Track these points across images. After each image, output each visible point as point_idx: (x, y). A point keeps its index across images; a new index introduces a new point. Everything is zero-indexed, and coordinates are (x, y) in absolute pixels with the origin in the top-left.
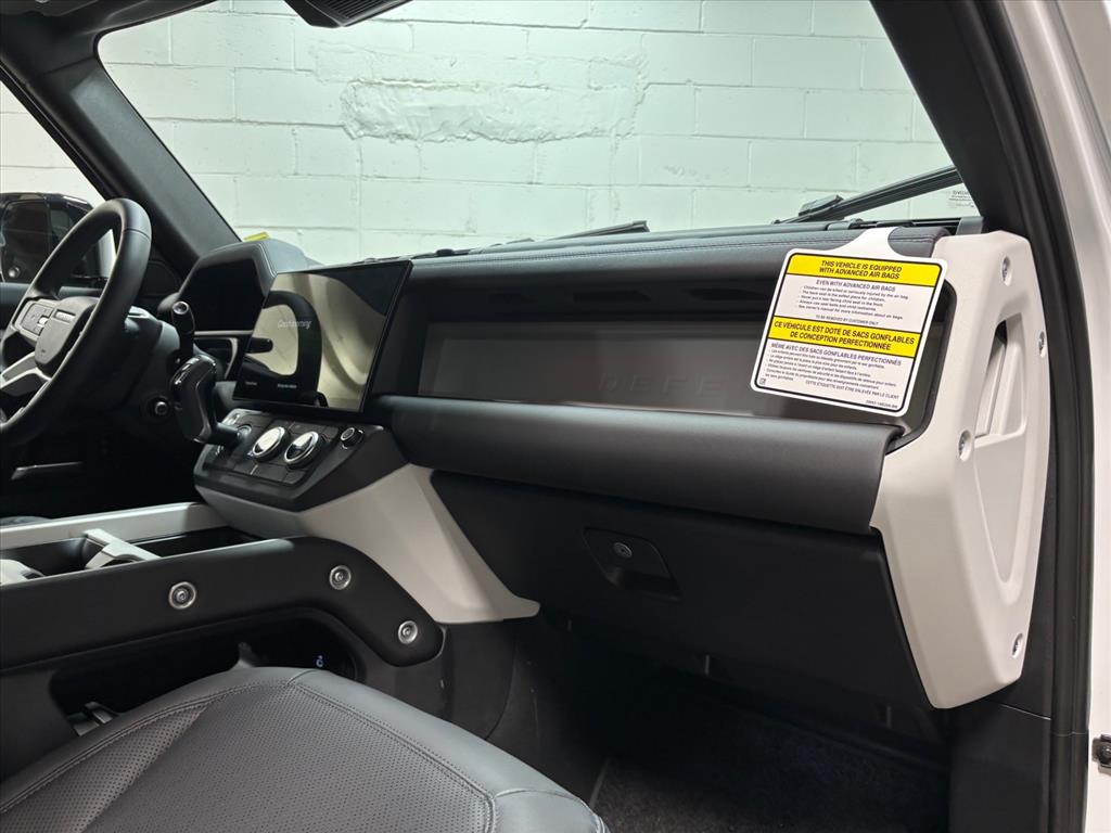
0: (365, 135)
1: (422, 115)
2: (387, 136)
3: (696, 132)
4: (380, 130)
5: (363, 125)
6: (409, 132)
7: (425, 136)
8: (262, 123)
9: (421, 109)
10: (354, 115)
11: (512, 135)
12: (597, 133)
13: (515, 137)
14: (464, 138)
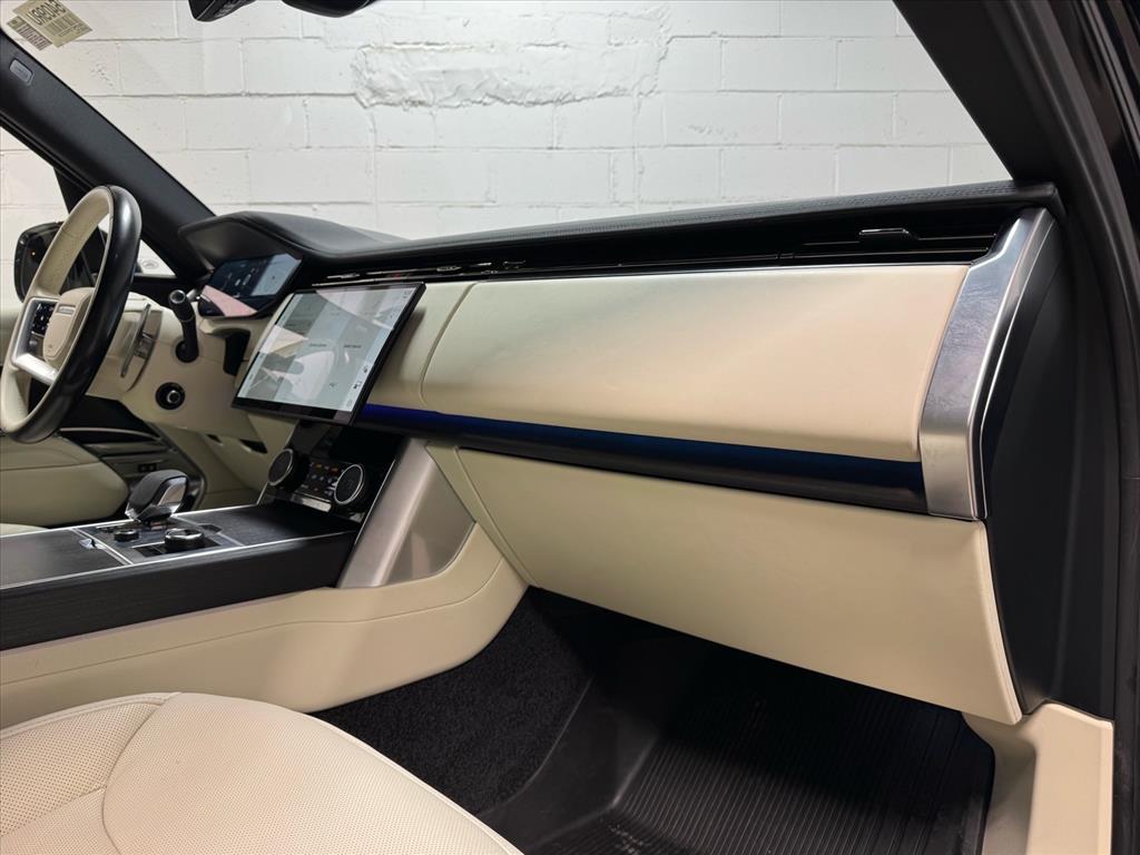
0: (377, 103)
1: (436, 79)
2: (400, 103)
3: (723, 88)
4: (392, 97)
5: (375, 92)
6: (423, 98)
7: (440, 101)
8: (272, 96)
9: (435, 73)
10: (365, 83)
11: (530, 97)
12: (619, 92)
13: (533, 100)
14: (480, 102)
